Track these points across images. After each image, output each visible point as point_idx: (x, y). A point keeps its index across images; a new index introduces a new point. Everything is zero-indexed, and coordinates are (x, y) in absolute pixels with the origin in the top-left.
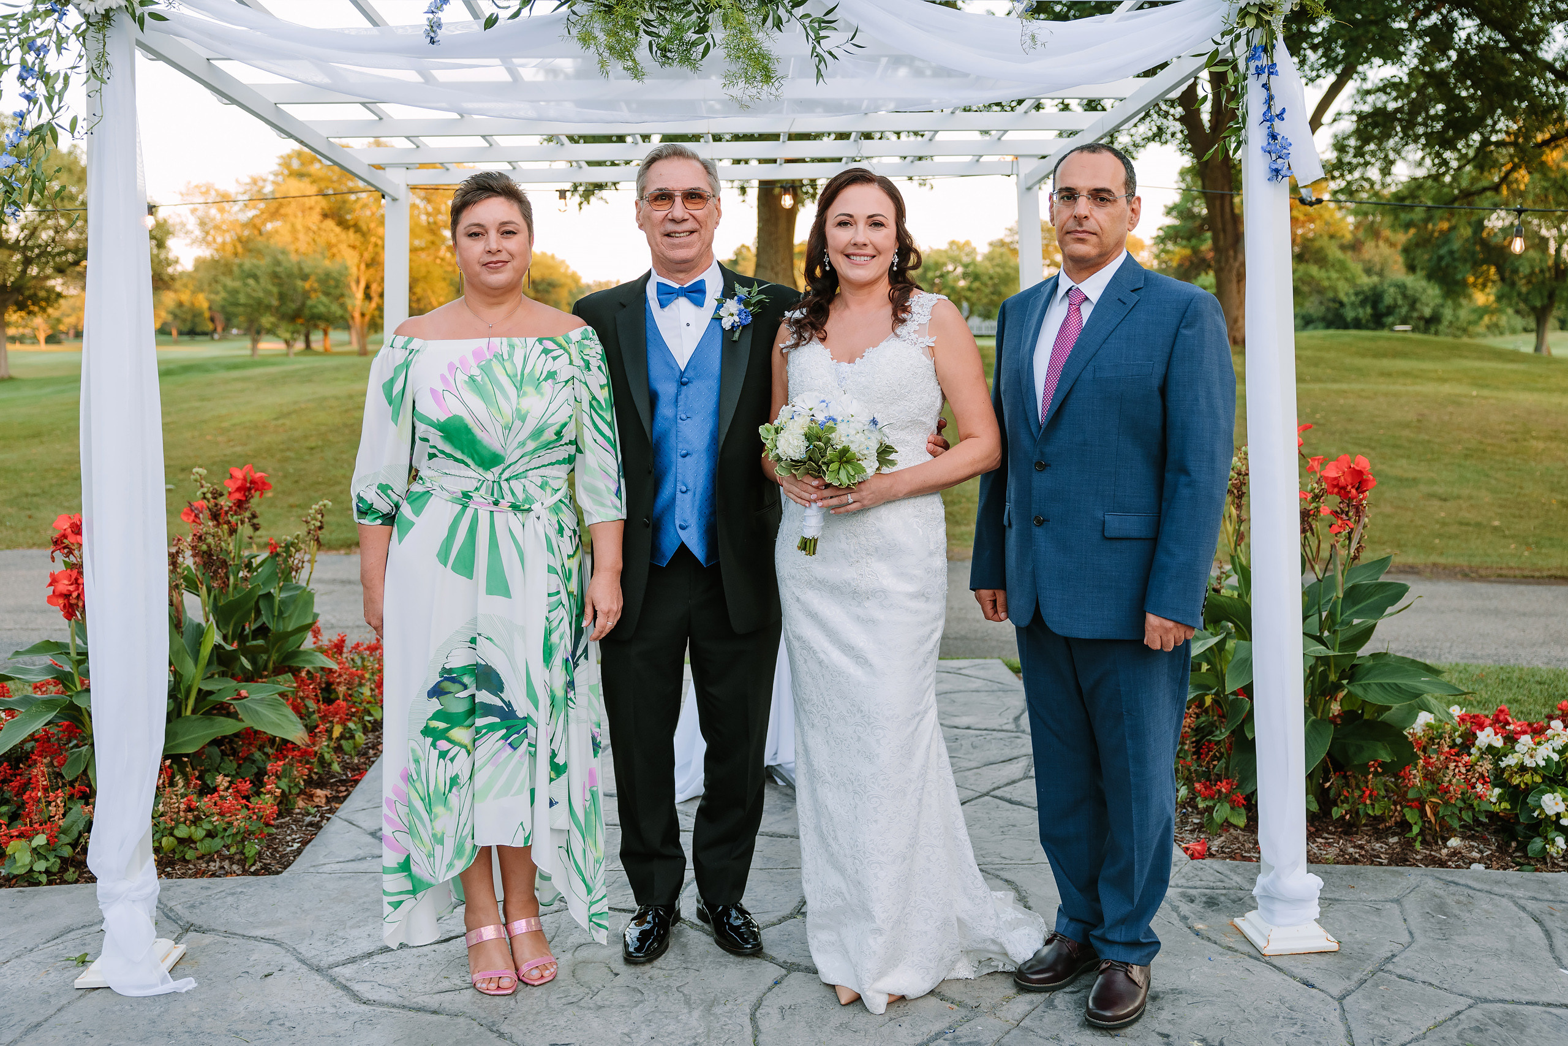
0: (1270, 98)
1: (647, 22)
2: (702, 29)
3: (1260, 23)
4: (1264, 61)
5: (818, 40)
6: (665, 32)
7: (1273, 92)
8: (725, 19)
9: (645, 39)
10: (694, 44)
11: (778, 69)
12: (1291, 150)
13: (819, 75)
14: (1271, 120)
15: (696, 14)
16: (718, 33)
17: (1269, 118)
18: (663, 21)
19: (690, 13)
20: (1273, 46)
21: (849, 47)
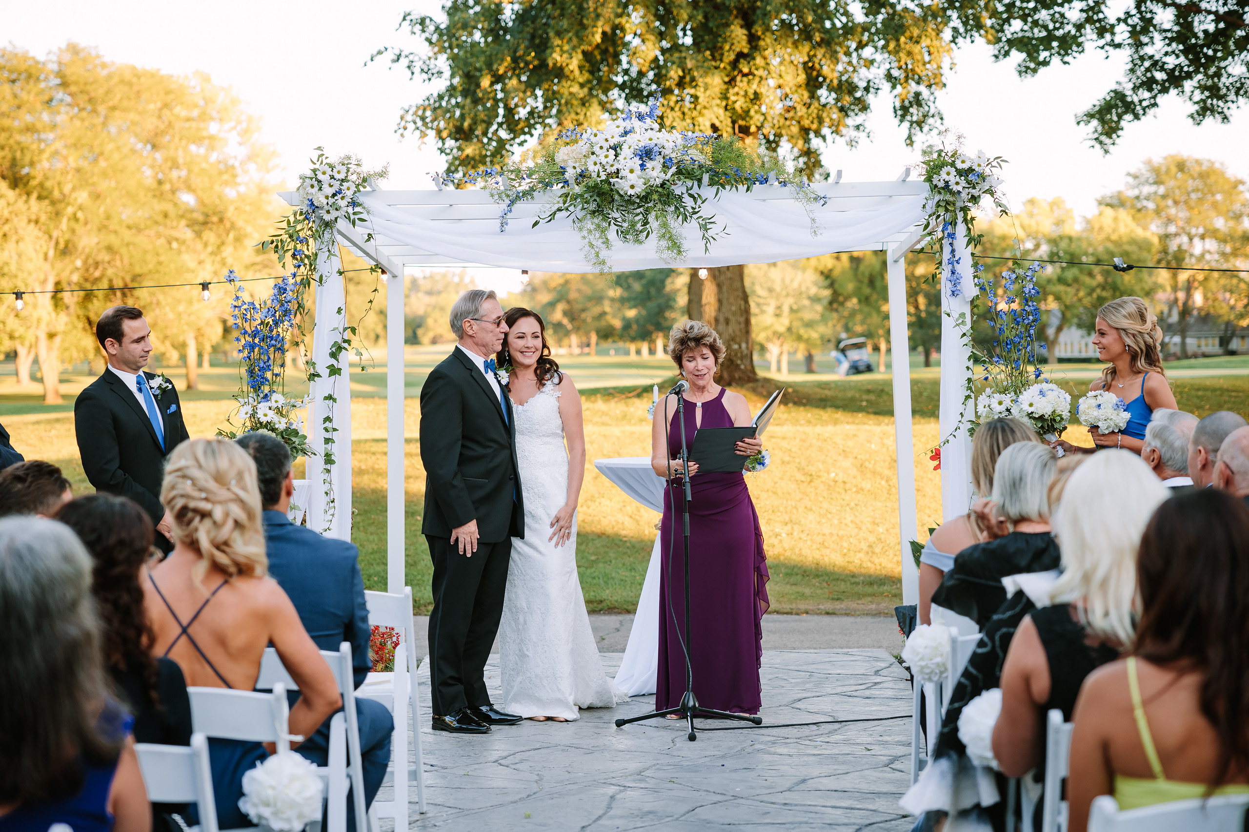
0: (953, 251)
1: (615, 219)
2: (646, 223)
3: (947, 210)
4: (950, 229)
5: (707, 230)
6: (625, 225)
7: (955, 247)
8: (657, 218)
9: (613, 228)
10: (641, 232)
11: (685, 245)
12: (962, 280)
13: (707, 249)
14: (952, 263)
15: (641, 216)
16: (654, 223)
17: (950, 262)
18: (624, 221)
19: (638, 215)
20: (956, 224)
21: (723, 234)
